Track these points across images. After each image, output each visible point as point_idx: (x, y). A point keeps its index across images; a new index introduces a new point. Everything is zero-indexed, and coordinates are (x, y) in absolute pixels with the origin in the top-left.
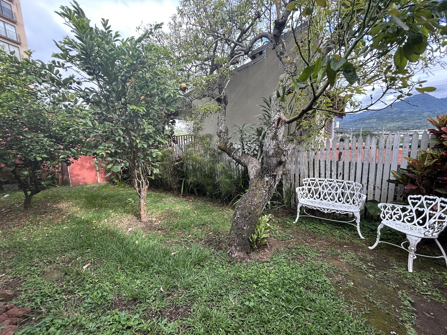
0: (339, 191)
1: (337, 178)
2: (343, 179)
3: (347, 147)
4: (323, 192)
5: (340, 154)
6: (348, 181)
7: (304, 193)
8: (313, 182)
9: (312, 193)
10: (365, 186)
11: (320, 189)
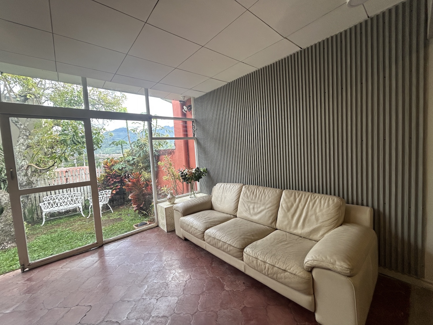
0: (70, 199)
1: (67, 192)
2: (71, 192)
3: (70, 175)
4: (59, 202)
5: (67, 179)
6: (74, 193)
7: (45, 206)
8: (51, 198)
9: (52, 205)
10: (83, 193)
11: (57, 201)
